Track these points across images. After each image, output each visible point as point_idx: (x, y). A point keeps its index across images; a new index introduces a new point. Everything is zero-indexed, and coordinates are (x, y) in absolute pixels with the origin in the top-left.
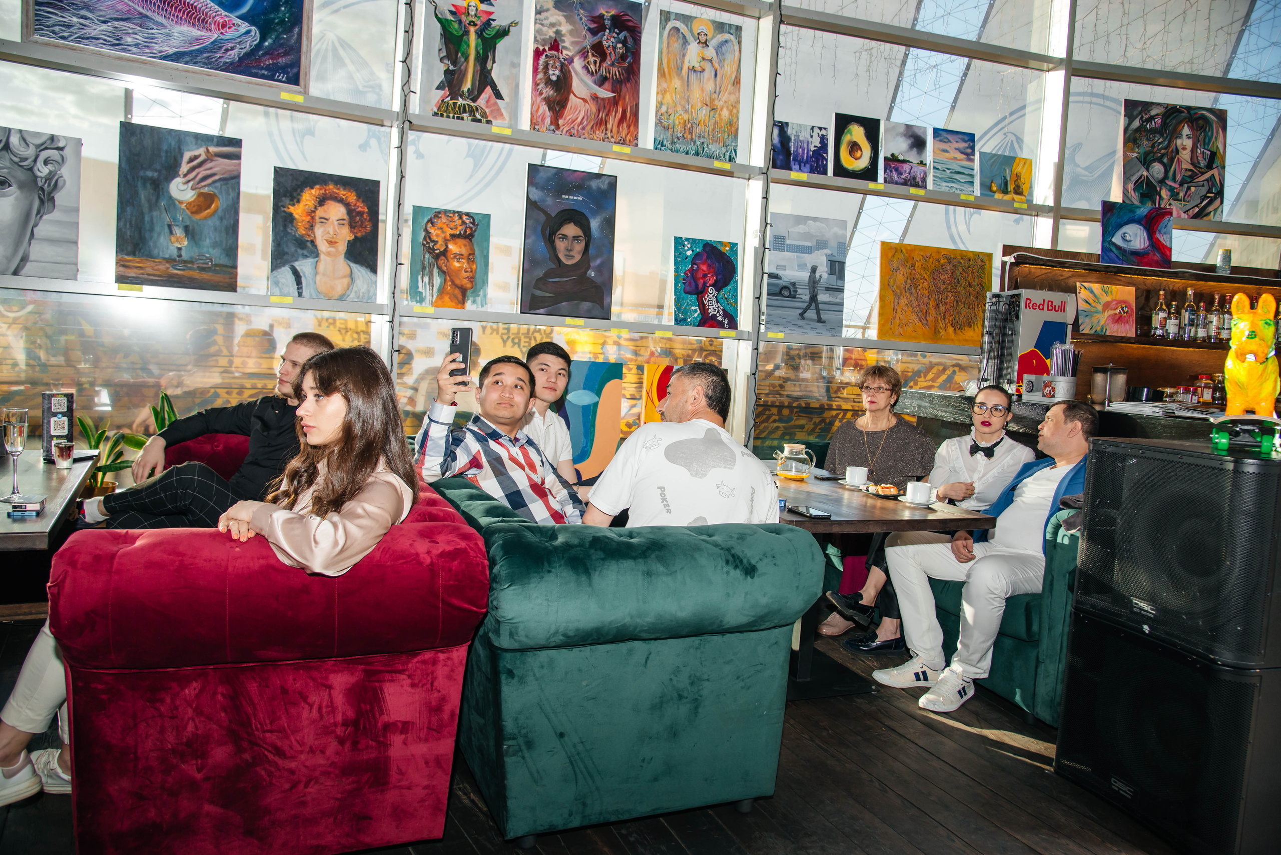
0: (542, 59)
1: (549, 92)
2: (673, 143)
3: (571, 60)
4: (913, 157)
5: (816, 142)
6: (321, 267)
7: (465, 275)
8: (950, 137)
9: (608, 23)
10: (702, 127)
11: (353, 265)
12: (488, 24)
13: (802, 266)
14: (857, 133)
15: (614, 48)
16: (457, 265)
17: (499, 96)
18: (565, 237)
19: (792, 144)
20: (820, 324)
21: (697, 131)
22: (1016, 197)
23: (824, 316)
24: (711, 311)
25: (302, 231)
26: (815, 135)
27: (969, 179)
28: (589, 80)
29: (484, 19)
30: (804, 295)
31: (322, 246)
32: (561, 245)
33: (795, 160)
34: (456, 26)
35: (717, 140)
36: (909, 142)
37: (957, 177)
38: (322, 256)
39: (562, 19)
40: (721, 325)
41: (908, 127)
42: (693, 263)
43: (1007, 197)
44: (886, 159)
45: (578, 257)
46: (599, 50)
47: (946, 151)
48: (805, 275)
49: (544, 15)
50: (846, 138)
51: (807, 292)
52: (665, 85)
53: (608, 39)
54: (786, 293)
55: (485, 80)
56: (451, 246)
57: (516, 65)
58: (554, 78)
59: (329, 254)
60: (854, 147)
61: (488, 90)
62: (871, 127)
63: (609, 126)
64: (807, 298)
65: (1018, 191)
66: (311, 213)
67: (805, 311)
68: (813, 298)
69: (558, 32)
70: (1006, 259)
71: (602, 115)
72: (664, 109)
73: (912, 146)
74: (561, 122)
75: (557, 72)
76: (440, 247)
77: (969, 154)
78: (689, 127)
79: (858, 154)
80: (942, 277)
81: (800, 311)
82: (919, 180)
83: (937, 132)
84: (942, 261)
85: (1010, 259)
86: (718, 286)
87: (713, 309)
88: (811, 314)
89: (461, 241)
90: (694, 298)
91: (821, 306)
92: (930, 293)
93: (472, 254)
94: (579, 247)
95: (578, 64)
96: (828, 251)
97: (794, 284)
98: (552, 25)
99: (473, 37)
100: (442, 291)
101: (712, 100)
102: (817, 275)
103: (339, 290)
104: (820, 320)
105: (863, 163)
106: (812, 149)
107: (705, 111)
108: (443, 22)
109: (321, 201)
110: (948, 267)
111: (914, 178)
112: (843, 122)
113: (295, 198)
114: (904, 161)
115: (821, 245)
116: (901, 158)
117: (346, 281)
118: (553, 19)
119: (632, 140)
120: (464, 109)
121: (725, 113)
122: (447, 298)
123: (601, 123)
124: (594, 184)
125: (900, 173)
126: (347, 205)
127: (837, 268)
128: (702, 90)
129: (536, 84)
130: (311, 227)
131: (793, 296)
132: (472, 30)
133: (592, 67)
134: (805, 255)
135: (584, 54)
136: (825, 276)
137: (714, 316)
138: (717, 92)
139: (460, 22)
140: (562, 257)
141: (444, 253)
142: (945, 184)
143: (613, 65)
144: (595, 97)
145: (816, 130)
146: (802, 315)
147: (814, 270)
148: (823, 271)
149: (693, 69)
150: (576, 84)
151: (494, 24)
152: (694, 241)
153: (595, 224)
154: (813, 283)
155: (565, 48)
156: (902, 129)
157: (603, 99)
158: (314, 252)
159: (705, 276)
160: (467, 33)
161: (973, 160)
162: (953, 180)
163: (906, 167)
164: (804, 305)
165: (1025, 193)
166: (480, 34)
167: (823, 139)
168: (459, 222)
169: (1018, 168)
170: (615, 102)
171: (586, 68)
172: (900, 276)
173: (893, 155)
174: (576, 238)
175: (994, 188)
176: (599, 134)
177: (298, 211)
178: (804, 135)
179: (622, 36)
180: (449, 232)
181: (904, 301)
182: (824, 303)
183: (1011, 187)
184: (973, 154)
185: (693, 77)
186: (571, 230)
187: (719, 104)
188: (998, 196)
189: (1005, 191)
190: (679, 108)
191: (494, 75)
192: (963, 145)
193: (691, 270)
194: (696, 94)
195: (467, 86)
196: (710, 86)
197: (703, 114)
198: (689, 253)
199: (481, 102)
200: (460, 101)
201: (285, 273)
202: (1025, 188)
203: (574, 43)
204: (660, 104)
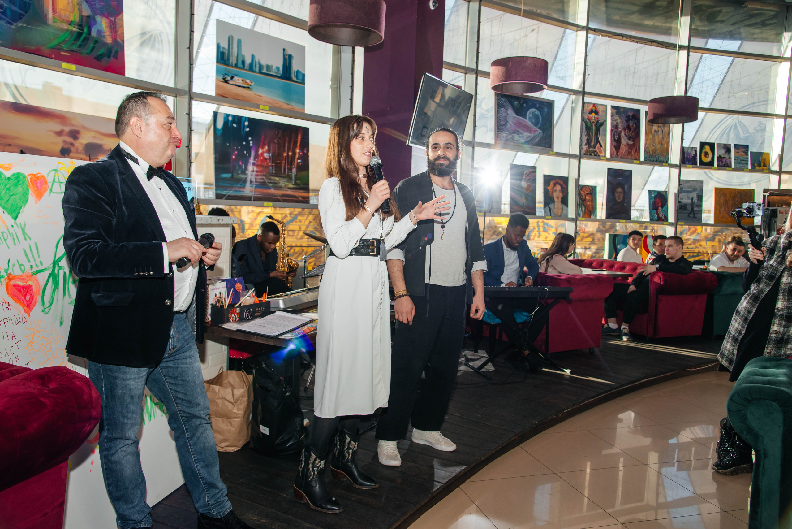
0: (613, 132)
1: (615, 144)
2: (649, 157)
3: (621, 132)
4: (727, 156)
5: (693, 153)
6: (556, 205)
7: (591, 206)
8: (740, 147)
9: (631, 117)
10: (658, 151)
11: (563, 205)
12: (597, 122)
13: (688, 198)
14: (707, 149)
15: (633, 126)
16: (588, 203)
17: (601, 146)
18: (618, 192)
19: (686, 154)
20: (694, 219)
21: (657, 152)
22: (764, 168)
23: (696, 216)
24: (660, 216)
25: (551, 195)
26: (693, 150)
27: (747, 162)
28: (626, 138)
29: (597, 120)
30: (689, 208)
31: (556, 199)
32: (617, 195)
33: (687, 160)
34: (589, 123)
35: (663, 155)
36: (725, 150)
37: (742, 162)
38: (556, 203)
39: (618, 118)
40: (663, 220)
41: (725, 145)
42: (655, 199)
43: (761, 168)
44: (717, 157)
45: (621, 199)
46: (628, 127)
47: (738, 152)
48: (689, 201)
49: (613, 117)
50: (704, 151)
51: (690, 207)
52: (647, 137)
53: (631, 123)
54: (683, 208)
55: (597, 141)
56: (587, 197)
57: (605, 135)
58: (616, 139)
59: (557, 202)
60: (706, 154)
61: (598, 144)
62: (712, 145)
63: (632, 154)
64: (690, 209)
65: (765, 165)
66: (553, 189)
67: (689, 214)
68: (692, 209)
69: (617, 123)
70: (765, 194)
71: (630, 150)
72: (647, 146)
73: (726, 152)
74: (619, 154)
75: (617, 137)
76: (584, 198)
77: (746, 153)
78: (654, 151)
79: (708, 156)
80: (737, 199)
81: (687, 214)
82: (729, 164)
83: (735, 146)
84: (736, 193)
85: (767, 194)
86: (662, 207)
87: (661, 215)
88: (692, 215)
89: (589, 195)
90: (655, 211)
91: (695, 212)
92: (732, 205)
93: (592, 199)
94: (622, 195)
95: (623, 133)
96: (697, 192)
97: (686, 205)
98: (616, 120)
99: (594, 126)
100: (585, 212)
101: (661, 141)
102: (694, 201)
103: (559, 214)
104: (694, 217)
105: (709, 159)
106: (692, 155)
107: (659, 145)
108: (586, 123)
109: (555, 185)
110: (739, 195)
111: (727, 164)
112: (703, 145)
113: (549, 185)
114: (724, 158)
115: (695, 190)
116: (722, 156)
117: (561, 210)
118: (616, 118)
119: (638, 158)
120: (592, 151)
121: (665, 145)
122: (586, 215)
123: (630, 153)
124: (626, 173)
125: (722, 162)
126: (561, 185)
127: (700, 198)
128: (658, 138)
129: (611, 141)
130: (553, 193)
131: (685, 209)
132: (593, 124)
133: (627, 134)
134: (689, 194)
135: (624, 129)
136: (696, 201)
137: (661, 217)
138: (663, 138)
139: (590, 122)
140: (617, 199)
141: (585, 199)
142: (738, 165)
143: (632, 132)
144: (628, 144)
145: (694, 149)
146: (689, 216)
147: (692, 199)
148: (695, 199)
149: (655, 131)
150: (622, 140)
151: (599, 122)
152: (654, 191)
153: (626, 187)
154: (692, 203)
155: (619, 128)
156: (723, 146)
157: (630, 145)
158: (554, 202)
159: (658, 203)
160: (592, 126)
161: (748, 155)
162: (741, 163)
163: (724, 160)
164: (689, 212)
165: (767, 166)
166: (595, 126)
167: (696, 152)
168: (588, 189)
169: (764, 157)
170: (633, 145)
171: (625, 134)
172: (722, 200)
173: (720, 156)
174: (621, 192)
175: (756, 165)
176: (629, 157)
177: (549, 188)
178: (690, 151)
179: (635, 122)
180: (586, 192)
181: (723, 209)
182: (696, 211)
183: (762, 164)
184: (748, 153)
185: (656, 134)
186: (619, 190)
187: (663, 142)
188: (757, 168)
189: (760, 166)
190: (651, 145)
191: (600, 139)
192: (744, 150)
193: (654, 201)
194: (657, 140)
195: (593, 144)
196: (661, 136)
197: (658, 146)
198: (653, 195)
199: (596, 149)
200: (591, 149)
201: (547, 208)
202: (767, 164)
203: (622, 126)
204: (646, 144)
